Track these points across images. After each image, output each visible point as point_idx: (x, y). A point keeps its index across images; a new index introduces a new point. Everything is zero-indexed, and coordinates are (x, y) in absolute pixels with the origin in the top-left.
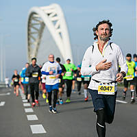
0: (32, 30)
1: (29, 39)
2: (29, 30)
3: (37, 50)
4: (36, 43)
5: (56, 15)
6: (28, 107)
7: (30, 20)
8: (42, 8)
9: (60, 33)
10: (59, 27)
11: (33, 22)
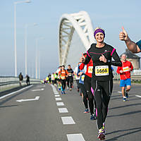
0: (63, 34)
1: (60, 42)
2: (60, 34)
3: (67, 51)
4: (66, 45)
5: (84, 21)
6: (60, 101)
7: (61, 25)
8: (72, 15)
9: (88, 36)
10: (86, 32)
11: (64, 26)
